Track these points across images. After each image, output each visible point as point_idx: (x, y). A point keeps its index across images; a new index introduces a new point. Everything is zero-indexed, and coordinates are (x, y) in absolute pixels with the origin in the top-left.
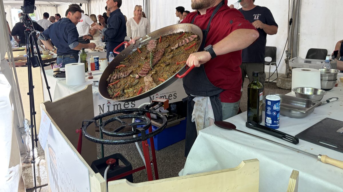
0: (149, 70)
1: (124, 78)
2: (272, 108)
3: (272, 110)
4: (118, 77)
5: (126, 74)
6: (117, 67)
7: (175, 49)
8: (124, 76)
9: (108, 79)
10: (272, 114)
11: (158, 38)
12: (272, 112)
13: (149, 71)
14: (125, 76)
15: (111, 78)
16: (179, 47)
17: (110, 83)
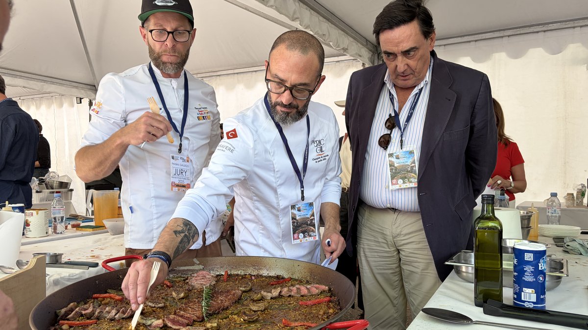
0: (195, 318)
1: (112, 320)
2: (536, 266)
3: (538, 272)
4: (94, 314)
5: (124, 313)
6: (95, 295)
7: (269, 298)
8: (115, 315)
9: (63, 311)
10: (536, 279)
11: (218, 273)
12: (536, 277)
13: (194, 321)
14: (117, 316)
15: (72, 310)
16: (280, 296)
17: (64, 320)
